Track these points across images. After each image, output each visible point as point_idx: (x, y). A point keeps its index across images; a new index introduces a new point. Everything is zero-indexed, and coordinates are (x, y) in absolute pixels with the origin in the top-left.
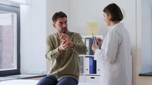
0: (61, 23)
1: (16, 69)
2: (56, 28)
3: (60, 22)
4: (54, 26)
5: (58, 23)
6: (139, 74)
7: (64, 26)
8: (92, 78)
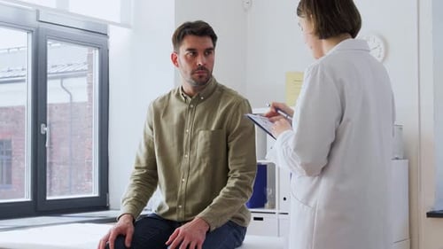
0: (194, 52)
1: (97, 195)
2: (177, 66)
3: (189, 50)
4: (175, 60)
5: (183, 50)
6: (428, 211)
7: (200, 61)
8: (255, 219)
